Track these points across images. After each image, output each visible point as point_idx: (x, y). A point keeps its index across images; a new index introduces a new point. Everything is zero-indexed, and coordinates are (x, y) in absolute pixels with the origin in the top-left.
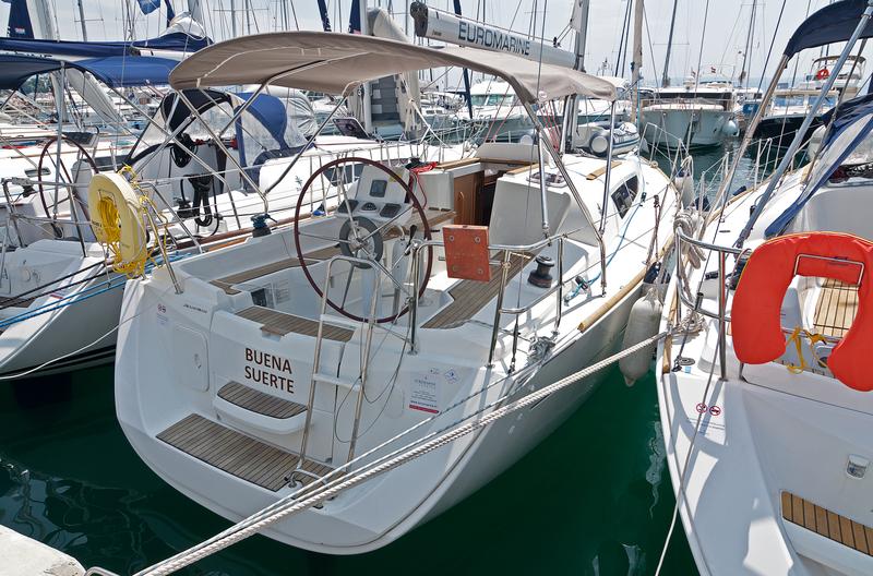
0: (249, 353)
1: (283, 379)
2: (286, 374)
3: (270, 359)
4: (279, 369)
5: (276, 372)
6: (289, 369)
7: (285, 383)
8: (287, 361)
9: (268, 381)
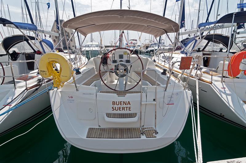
0: (114, 103)
1: (127, 107)
2: (129, 106)
3: (123, 102)
4: (126, 104)
5: (125, 106)
6: (130, 104)
7: (128, 108)
8: (129, 102)
9: (122, 109)
